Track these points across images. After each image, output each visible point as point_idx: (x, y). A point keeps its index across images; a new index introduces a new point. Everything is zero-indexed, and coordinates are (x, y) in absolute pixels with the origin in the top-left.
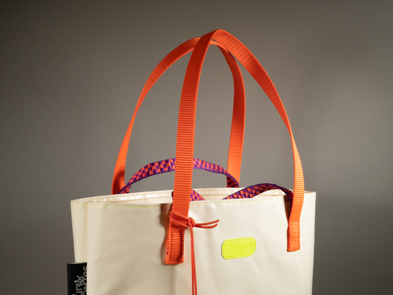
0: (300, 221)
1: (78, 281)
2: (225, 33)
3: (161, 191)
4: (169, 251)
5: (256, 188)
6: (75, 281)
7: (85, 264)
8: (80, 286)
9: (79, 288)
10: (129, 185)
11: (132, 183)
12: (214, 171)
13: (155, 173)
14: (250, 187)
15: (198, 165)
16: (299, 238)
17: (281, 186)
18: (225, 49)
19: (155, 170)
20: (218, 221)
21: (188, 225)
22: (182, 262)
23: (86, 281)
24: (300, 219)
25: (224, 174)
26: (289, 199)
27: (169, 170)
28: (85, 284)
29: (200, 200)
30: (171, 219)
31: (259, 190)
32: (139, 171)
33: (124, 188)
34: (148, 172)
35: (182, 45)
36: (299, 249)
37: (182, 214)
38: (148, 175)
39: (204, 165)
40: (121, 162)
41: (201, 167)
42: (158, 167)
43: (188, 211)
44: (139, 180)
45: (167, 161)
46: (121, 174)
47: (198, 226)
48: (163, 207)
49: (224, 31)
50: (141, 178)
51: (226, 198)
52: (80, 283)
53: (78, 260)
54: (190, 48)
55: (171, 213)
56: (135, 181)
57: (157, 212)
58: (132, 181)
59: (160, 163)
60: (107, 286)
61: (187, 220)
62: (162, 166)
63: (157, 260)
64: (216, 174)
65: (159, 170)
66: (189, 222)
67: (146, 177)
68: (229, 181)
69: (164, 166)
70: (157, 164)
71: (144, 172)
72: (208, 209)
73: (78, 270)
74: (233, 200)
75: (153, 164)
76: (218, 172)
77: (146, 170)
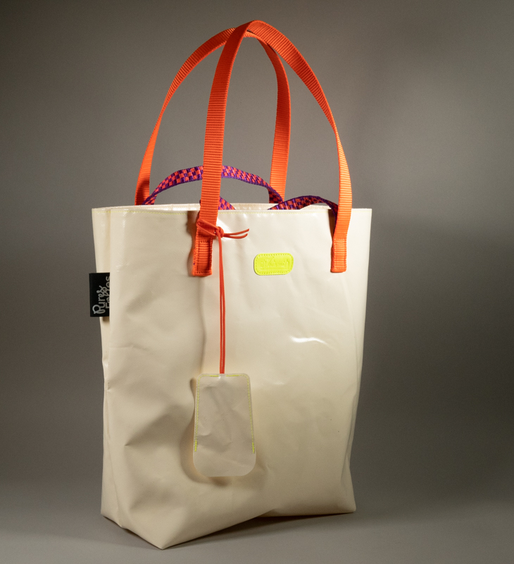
0: (347, 239)
1: (101, 291)
2: (263, 24)
3: (191, 205)
4: (197, 262)
5: (298, 200)
6: (98, 292)
7: (108, 275)
8: (102, 296)
9: (101, 298)
10: (154, 195)
11: (158, 192)
12: (251, 182)
13: (183, 181)
14: (291, 200)
15: (225, 173)
16: (345, 258)
17: (326, 199)
18: (263, 41)
19: (182, 178)
20: (248, 230)
21: (216, 234)
22: (210, 274)
23: (108, 292)
24: (347, 237)
25: (263, 186)
26: (333, 214)
27: (199, 178)
28: (107, 295)
29: (227, 209)
30: (199, 228)
31: (301, 204)
32: (166, 180)
33: (149, 198)
34: (175, 181)
35: (213, 38)
36: (345, 270)
37: (210, 222)
38: (175, 183)
39: (239, 174)
40: (146, 170)
41: (235, 177)
42: (186, 175)
43: (216, 219)
44: (165, 189)
45: (196, 169)
46: (146, 183)
47: (227, 236)
48: (190, 214)
49: (262, 22)
50: (168, 186)
51: (271, 209)
52: (103, 293)
53: (100, 269)
54: (223, 41)
55: (199, 220)
56: (161, 190)
57: (183, 220)
58: (158, 190)
59: (188, 170)
60: (131, 296)
61: (215, 229)
62: (191, 174)
63: (184, 272)
64: (253, 185)
65: (187, 178)
66: (218, 232)
67: (173, 186)
68: (272, 196)
69: (194, 174)
70: (185, 172)
71: (170, 180)
72: (239, 219)
73: (101, 280)
74: (279, 210)
75: (181, 172)
76: (256, 183)
77: (173, 179)
